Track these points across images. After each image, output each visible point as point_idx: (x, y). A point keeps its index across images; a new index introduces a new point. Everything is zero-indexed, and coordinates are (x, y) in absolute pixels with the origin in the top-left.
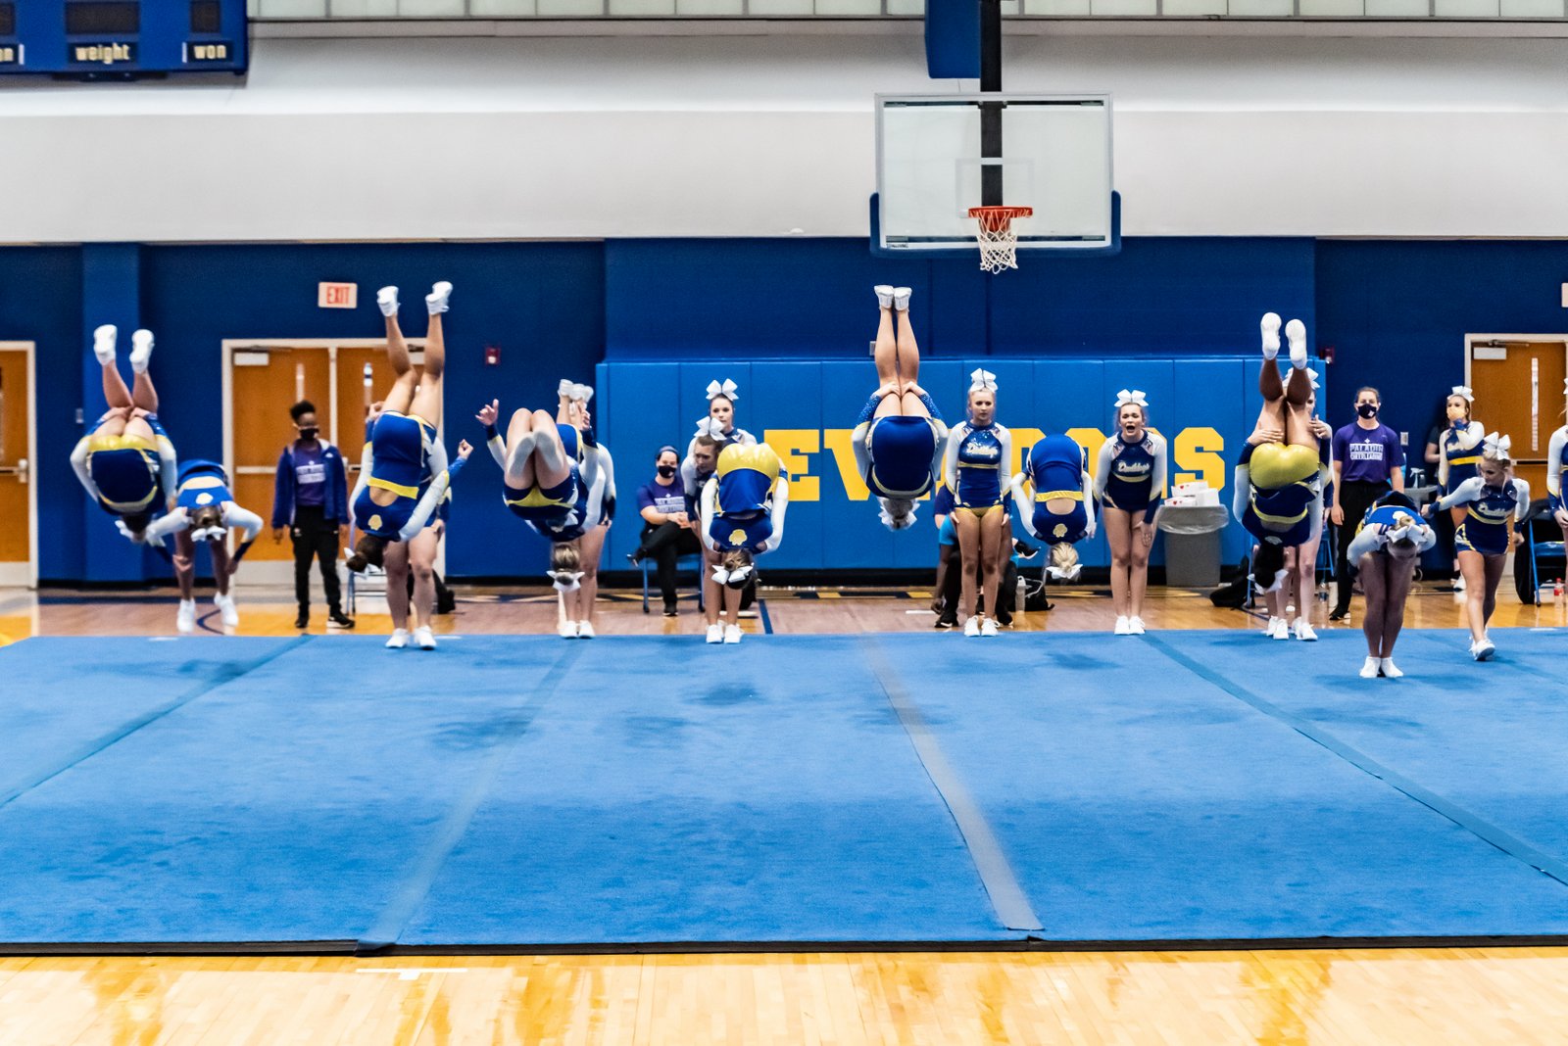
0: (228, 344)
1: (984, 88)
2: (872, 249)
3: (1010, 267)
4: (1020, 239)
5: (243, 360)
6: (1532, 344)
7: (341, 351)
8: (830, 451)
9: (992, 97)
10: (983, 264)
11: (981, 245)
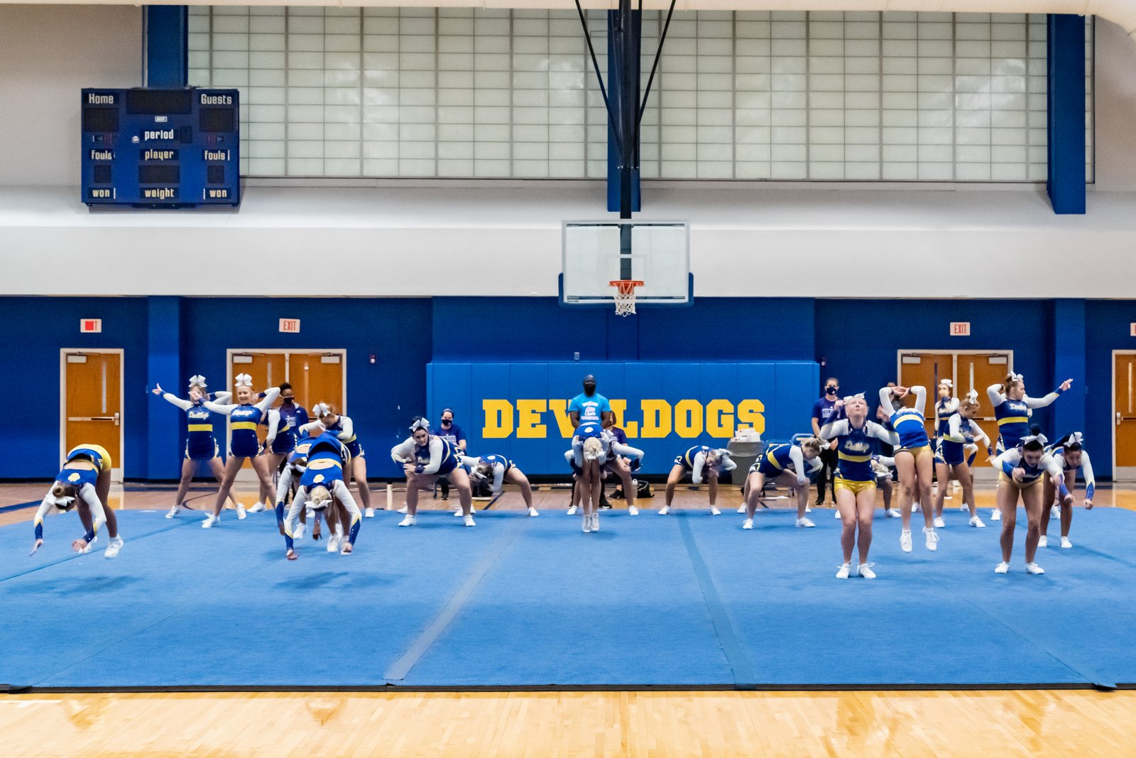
0: (230, 352)
1: (622, 217)
2: (559, 302)
3: (632, 314)
4: (638, 298)
5: (238, 360)
6: (934, 355)
7: (291, 355)
8: (552, 411)
9: (626, 222)
10: (617, 311)
11: (616, 301)
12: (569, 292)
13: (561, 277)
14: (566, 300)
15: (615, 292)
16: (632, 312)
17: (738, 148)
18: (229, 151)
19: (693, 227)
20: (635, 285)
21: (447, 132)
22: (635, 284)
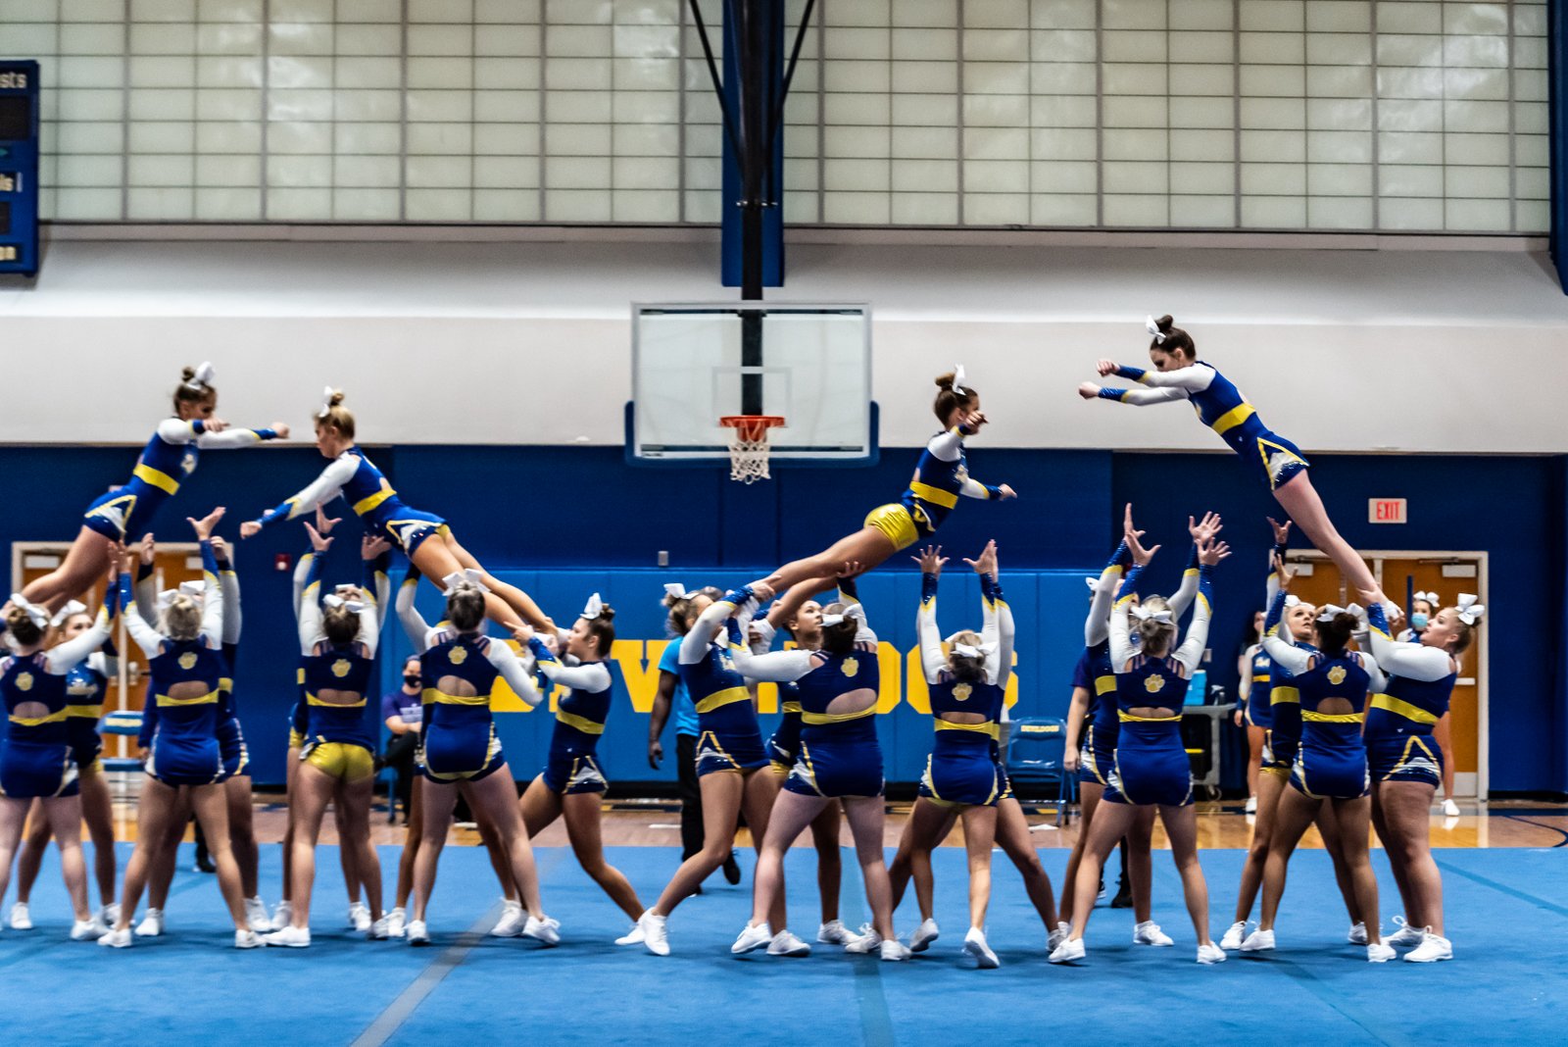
0: (18, 547)
1: (746, 296)
2: (627, 458)
3: (763, 479)
4: (774, 449)
5: (33, 562)
8: (617, 662)
9: (752, 305)
10: (734, 473)
11: (732, 455)
12: (644, 437)
13: (630, 409)
14: (638, 453)
15: (730, 437)
16: (763, 475)
17: (968, 167)
18: (19, 176)
19: (880, 316)
20: (768, 425)
21: (423, 137)
22: (768, 423)
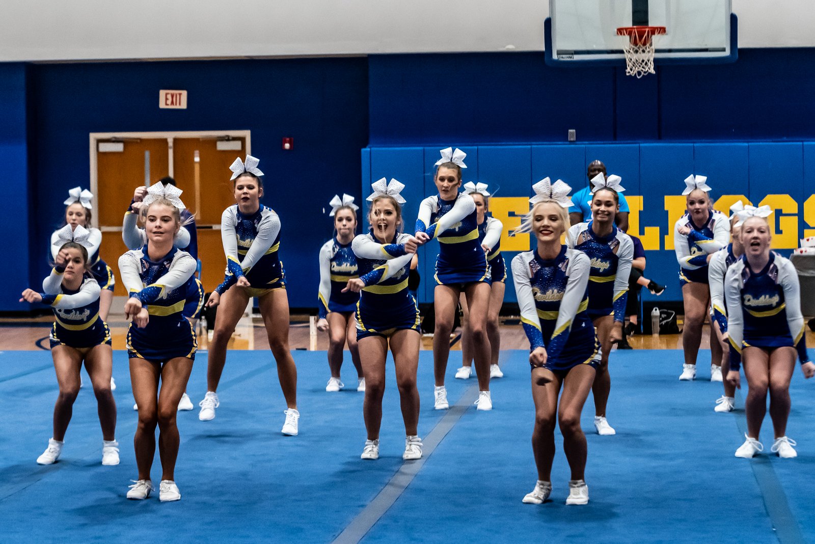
0: (93, 136)
2: (546, 59)
3: (650, 74)
4: (658, 51)
5: (105, 148)
7: (176, 140)
10: (628, 70)
11: (627, 56)
12: (559, 44)
13: (548, 24)
14: (555, 56)
15: (624, 42)
16: (650, 71)
20: (653, 33)
22: (653, 31)
